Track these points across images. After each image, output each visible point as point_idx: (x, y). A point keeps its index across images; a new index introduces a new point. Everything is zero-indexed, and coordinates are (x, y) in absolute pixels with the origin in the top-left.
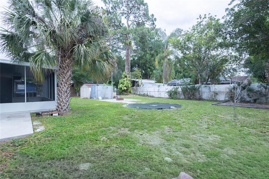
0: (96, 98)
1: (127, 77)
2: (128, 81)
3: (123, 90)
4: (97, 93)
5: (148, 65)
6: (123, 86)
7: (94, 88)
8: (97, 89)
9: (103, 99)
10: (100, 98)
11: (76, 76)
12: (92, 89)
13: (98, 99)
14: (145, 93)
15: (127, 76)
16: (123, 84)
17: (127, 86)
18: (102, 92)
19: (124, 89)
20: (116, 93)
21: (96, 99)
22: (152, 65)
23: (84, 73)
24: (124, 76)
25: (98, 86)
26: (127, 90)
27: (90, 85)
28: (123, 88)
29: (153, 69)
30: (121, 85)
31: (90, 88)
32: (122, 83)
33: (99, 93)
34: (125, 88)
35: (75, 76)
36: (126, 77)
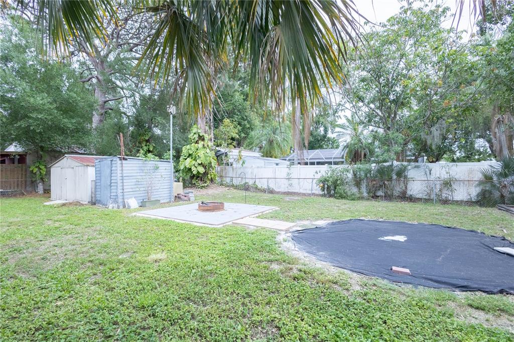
0: (116, 201)
1: (203, 140)
2: (208, 151)
3: (194, 175)
4: (120, 184)
5: (237, 118)
6: (194, 162)
7: (109, 171)
8: (119, 172)
9: (143, 205)
10: (133, 203)
11: (32, 128)
12: (99, 173)
13: (124, 207)
14: (247, 181)
15: (203, 136)
16: (196, 157)
17: (206, 163)
18: (138, 183)
19: (198, 172)
20: (181, 184)
21: (118, 207)
22: (245, 118)
23: (66, 120)
24: (196, 136)
25: (124, 162)
26: (206, 174)
27: (88, 160)
28: (193, 168)
29: (248, 126)
30: (189, 160)
31: (91, 171)
32: (190, 155)
33: (129, 184)
34: (201, 170)
35: (29, 126)
36: (202, 138)
